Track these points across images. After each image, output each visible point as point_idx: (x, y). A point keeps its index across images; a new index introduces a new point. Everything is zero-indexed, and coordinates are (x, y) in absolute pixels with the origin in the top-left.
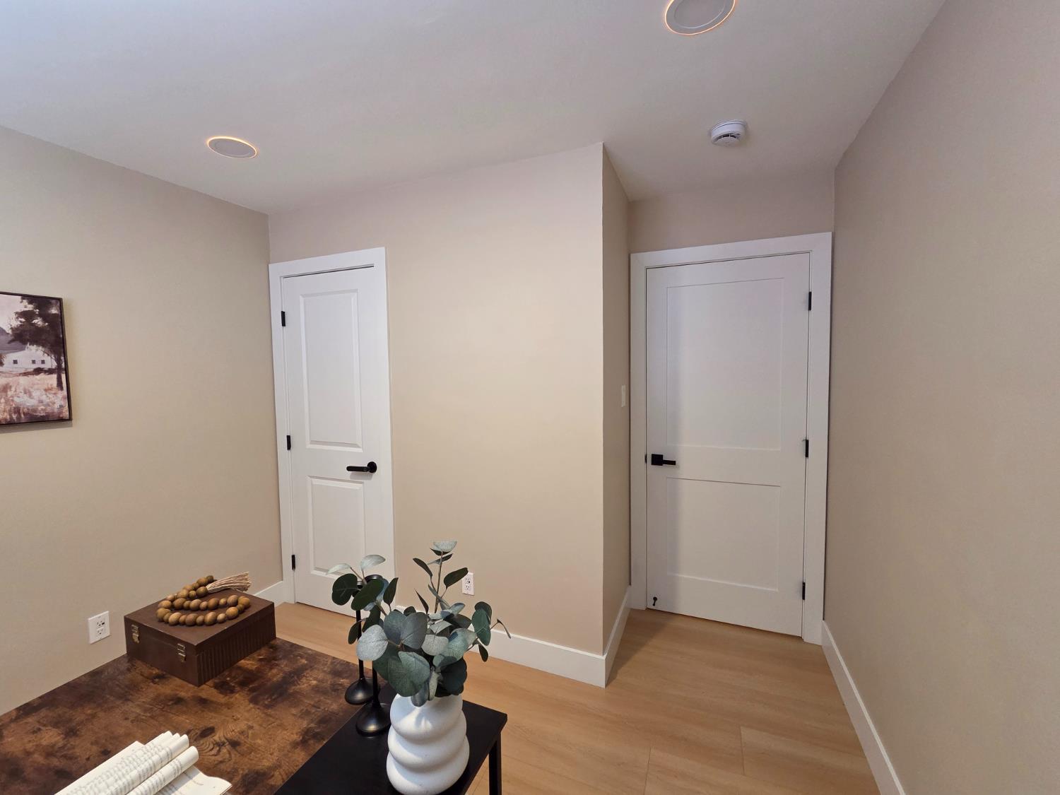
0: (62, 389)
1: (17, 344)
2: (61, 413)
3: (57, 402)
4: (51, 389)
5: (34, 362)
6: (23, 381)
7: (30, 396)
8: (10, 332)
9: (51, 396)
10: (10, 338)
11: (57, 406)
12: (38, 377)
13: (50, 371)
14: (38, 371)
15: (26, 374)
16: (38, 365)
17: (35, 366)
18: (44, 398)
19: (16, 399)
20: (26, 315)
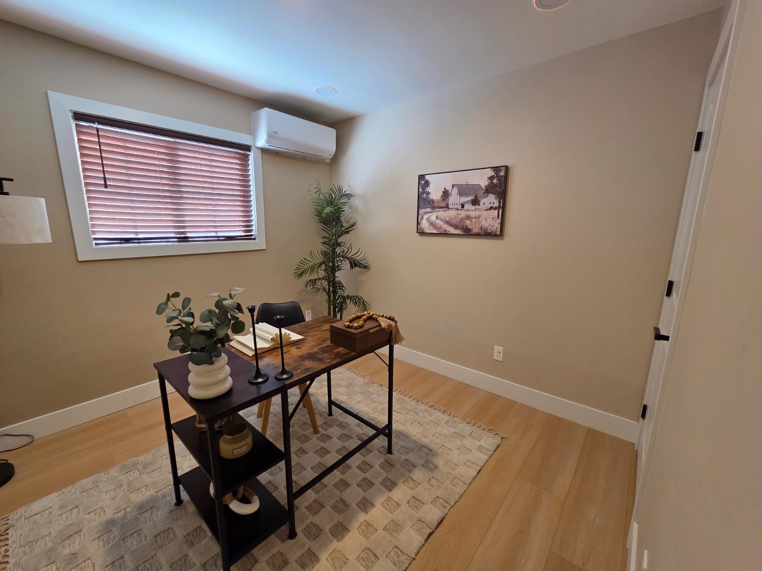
0: (499, 218)
1: (486, 194)
2: (496, 231)
3: (495, 225)
4: (494, 218)
5: (490, 203)
6: (485, 213)
7: (487, 222)
8: (484, 188)
9: (494, 222)
10: (484, 191)
11: (495, 227)
12: (491, 211)
13: (495, 208)
14: (491, 208)
15: (487, 210)
16: (492, 205)
17: (490, 206)
18: (491, 223)
19: (482, 223)
20: (491, 178)
